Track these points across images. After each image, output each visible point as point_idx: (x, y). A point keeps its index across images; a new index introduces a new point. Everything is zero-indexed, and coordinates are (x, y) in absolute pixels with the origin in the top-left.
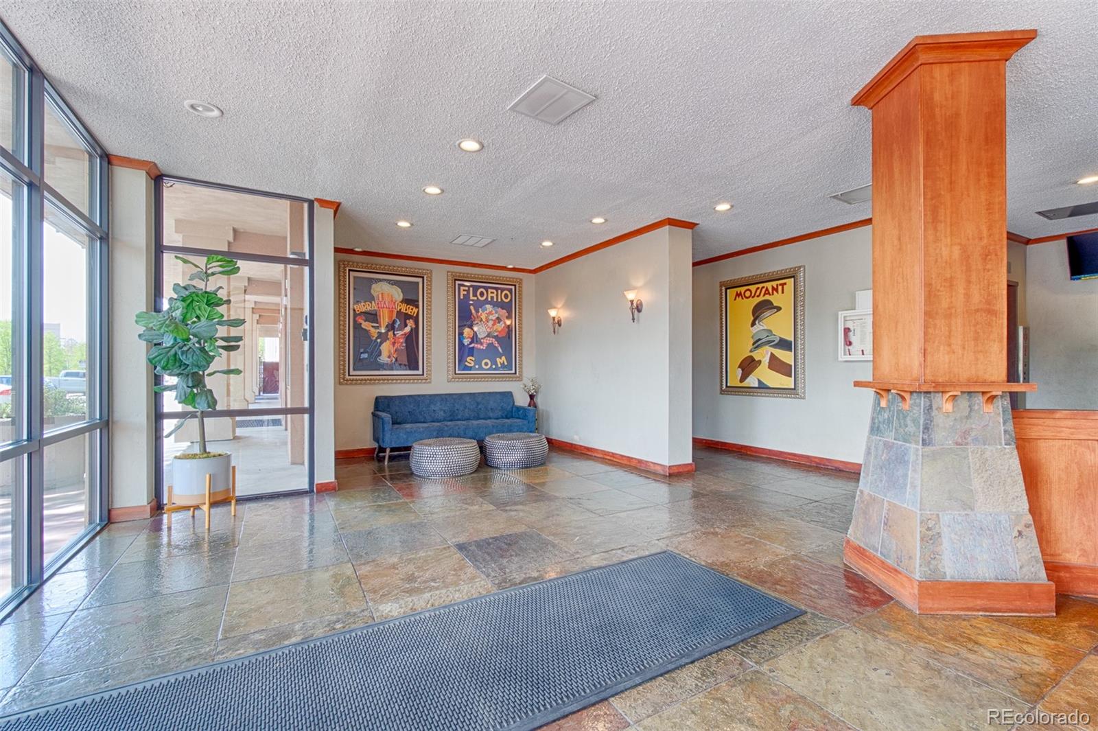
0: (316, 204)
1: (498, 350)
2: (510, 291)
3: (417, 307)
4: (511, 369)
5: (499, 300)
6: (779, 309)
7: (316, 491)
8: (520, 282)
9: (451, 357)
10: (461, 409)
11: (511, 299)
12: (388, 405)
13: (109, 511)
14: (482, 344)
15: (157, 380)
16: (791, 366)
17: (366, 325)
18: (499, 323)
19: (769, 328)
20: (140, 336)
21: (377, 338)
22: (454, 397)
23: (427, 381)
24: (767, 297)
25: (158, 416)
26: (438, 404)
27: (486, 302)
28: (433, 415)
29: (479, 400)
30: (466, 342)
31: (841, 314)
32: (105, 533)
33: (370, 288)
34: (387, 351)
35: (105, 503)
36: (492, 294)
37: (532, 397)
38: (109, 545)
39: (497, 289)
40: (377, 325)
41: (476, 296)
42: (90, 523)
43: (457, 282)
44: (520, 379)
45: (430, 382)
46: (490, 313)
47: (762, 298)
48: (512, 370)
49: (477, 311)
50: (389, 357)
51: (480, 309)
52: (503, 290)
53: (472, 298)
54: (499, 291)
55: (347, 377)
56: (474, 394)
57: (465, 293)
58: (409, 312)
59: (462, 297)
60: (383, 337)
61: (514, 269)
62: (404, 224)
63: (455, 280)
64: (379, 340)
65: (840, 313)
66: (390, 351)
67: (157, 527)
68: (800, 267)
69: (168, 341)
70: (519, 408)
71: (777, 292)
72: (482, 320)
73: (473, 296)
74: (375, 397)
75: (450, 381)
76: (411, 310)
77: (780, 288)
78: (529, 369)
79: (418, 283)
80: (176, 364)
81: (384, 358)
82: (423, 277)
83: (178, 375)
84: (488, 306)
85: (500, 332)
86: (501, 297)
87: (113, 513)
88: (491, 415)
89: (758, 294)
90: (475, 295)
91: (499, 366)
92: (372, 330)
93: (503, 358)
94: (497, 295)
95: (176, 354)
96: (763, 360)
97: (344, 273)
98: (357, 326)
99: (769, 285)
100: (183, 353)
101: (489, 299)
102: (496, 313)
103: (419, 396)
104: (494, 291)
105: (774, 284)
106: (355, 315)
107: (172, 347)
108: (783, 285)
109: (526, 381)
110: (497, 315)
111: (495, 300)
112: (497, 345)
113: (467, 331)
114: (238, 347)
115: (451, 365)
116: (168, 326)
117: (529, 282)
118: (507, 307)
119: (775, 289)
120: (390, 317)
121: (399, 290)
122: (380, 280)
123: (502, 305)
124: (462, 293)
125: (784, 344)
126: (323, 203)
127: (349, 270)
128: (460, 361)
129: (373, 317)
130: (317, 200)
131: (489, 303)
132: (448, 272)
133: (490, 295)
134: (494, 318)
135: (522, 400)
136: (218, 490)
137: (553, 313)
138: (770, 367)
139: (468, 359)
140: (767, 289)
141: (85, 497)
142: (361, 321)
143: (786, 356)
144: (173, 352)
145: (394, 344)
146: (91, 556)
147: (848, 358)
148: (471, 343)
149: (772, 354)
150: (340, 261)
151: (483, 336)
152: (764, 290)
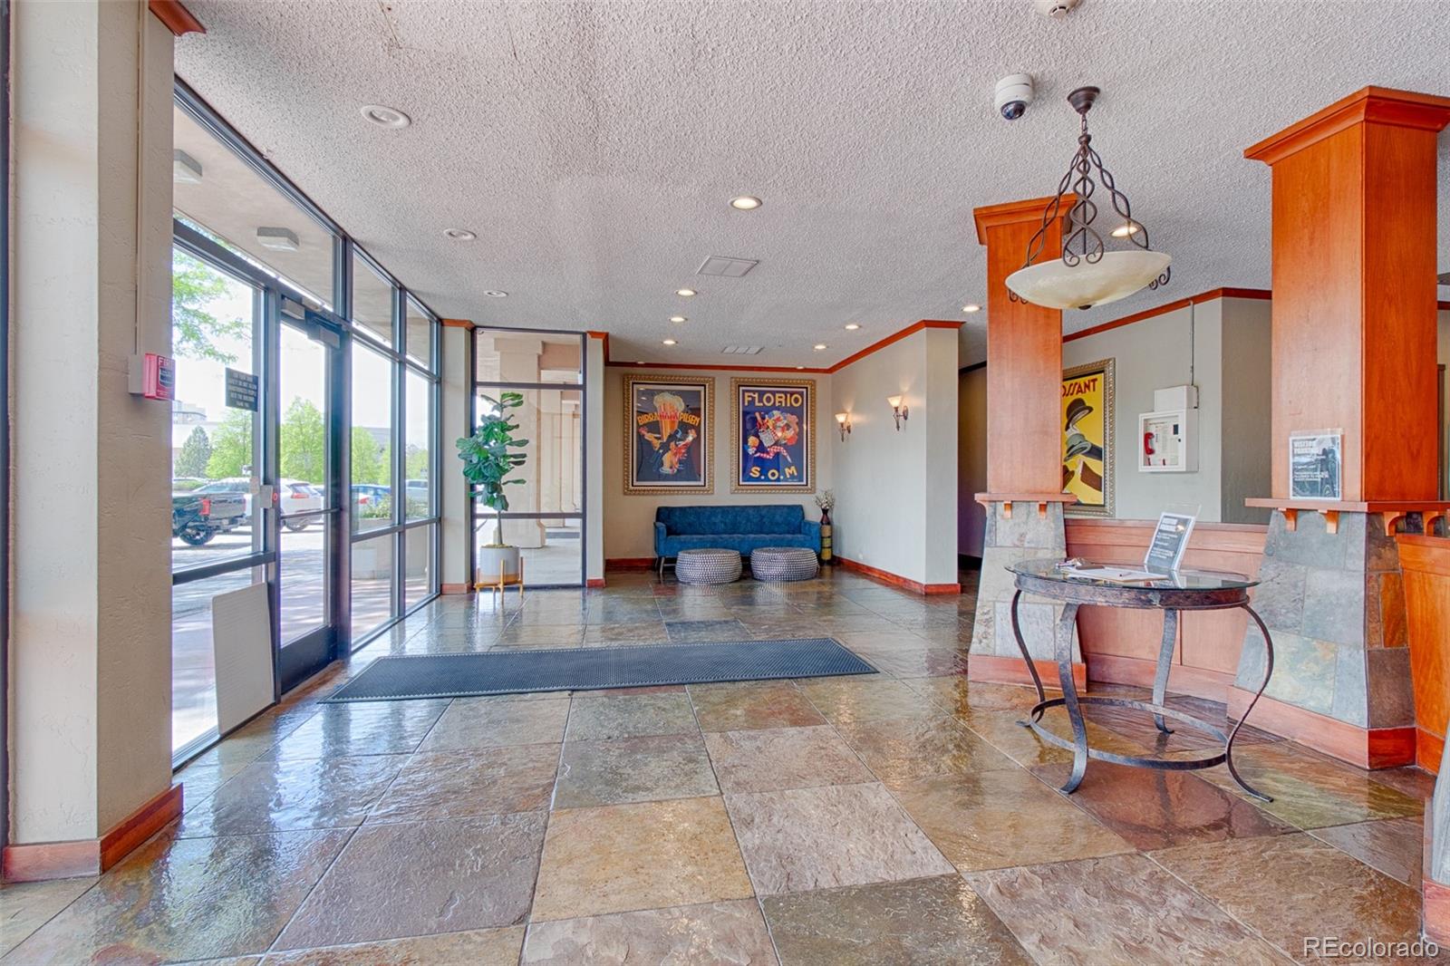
0: (588, 336)
1: (787, 459)
2: (801, 394)
3: (699, 416)
4: (803, 479)
5: (788, 405)
6: (1090, 409)
7: (587, 586)
8: (813, 383)
9: (735, 467)
10: (744, 522)
11: (802, 403)
12: (669, 516)
13: (441, 585)
14: (768, 453)
15: (472, 487)
16: (1101, 478)
17: (649, 436)
18: (788, 429)
19: (1082, 433)
20: (459, 455)
21: (660, 448)
22: (737, 509)
23: (710, 492)
24: (1080, 396)
25: (472, 516)
26: (719, 516)
27: (774, 407)
28: (713, 528)
29: (764, 512)
30: (751, 451)
31: (1142, 417)
32: (438, 599)
33: (652, 400)
34: (669, 461)
35: (439, 582)
36: (779, 399)
37: (825, 511)
38: (441, 606)
39: (785, 393)
40: (658, 436)
41: (762, 402)
42: (430, 592)
43: (741, 388)
44: (813, 490)
45: (712, 494)
46: (778, 419)
47: (1075, 397)
48: (802, 481)
49: (763, 418)
50: (671, 468)
51: (766, 416)
52: (792, 394)
53: (757, 404)
54: (788, 396)
55: (631, 487)
56: (759, 506)
57: (750, 399)
58: (690, 422)
59: (746, 404)
60: (665, 447)
61: (805, 370)
62: (669, 342)
63: (739, 386)
64: (661, 451)
65: (1141, 415)
66: (671, 462)
67: (471, 599)
68: (1109, 360)
69: (475, 460)
70: (809, 524)
71: (1089, 389)
72: (768, 427)
73: (759, 402)
74: (656, 508)
75: (734, 493)
76: (692, 420)
77: (1092, 384)
78: (823, 482)
79: (699, 392)
80: (481, 476)
81: (666, 469)
82: (705, 386)
83: (483, 483)
84: (775, 412)
85: (788, 440)
86: (791, 401)
87: (444, 587)
88: (776, 529)
89: (1071, 391)
90: (760, 401)
91: (788, 476)
92: (656, 441)
93: (793, 468)
94: (786, 399)
95: (480, 468)
96: (1076, 471)
97: (628, 386)
98: (640, 437)
99: (1082, 381)
100: (485, 468)
101: (777, 404)
102: (785, 418)
103: (700, 507)
104: (783, 395)
105: (1086, 379)
106: (639, 427)
107: (478, 463)
108: (1094, 380)
109: (820, 494)
110: (786, 422)
111: (783, 405)
112: (785, 454)
113: (752, 440)
114: (524, 462)
115: (735, 476)
116: (475, 449)
117: (823, 384)
118: (797, 412)
119: (1087, 386)
120: (672, 428)
121: (681, 400)
122: (663, 391)
123: (792, 411)
124: (747, 399)
125: (1096, 452)
126: (594, 334)
127: (633, 383)
128: (744, 472)
129: (654, 427)
130: (589, 332)
131: (778, 409)
132: (732, 378)
133: (778, 400)
134: (782, 425)
135: (813, 515)
136: (510, 573)
137: (841, 418)
138: (1083, 480)
139: (753, 469)
140: (1080, 386)
141: (427, 582)
142: (643, 432)
143: (1096, 466)
144: (479, 466)
145: (675, 454)
146: (430, 609)
147: (1149, 469)
148: (756, 452)
149: (1085, 465)
150: (624, 375)
151: (769, 445)
152: (1077, 386)
